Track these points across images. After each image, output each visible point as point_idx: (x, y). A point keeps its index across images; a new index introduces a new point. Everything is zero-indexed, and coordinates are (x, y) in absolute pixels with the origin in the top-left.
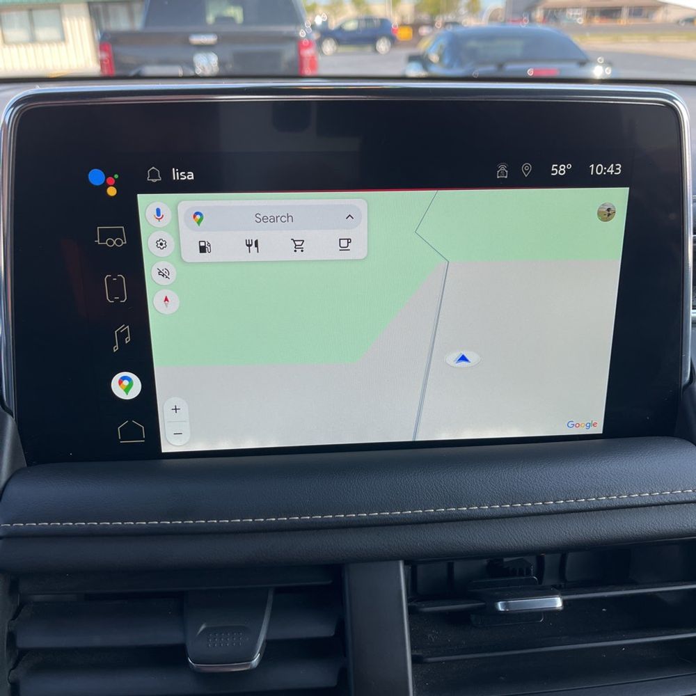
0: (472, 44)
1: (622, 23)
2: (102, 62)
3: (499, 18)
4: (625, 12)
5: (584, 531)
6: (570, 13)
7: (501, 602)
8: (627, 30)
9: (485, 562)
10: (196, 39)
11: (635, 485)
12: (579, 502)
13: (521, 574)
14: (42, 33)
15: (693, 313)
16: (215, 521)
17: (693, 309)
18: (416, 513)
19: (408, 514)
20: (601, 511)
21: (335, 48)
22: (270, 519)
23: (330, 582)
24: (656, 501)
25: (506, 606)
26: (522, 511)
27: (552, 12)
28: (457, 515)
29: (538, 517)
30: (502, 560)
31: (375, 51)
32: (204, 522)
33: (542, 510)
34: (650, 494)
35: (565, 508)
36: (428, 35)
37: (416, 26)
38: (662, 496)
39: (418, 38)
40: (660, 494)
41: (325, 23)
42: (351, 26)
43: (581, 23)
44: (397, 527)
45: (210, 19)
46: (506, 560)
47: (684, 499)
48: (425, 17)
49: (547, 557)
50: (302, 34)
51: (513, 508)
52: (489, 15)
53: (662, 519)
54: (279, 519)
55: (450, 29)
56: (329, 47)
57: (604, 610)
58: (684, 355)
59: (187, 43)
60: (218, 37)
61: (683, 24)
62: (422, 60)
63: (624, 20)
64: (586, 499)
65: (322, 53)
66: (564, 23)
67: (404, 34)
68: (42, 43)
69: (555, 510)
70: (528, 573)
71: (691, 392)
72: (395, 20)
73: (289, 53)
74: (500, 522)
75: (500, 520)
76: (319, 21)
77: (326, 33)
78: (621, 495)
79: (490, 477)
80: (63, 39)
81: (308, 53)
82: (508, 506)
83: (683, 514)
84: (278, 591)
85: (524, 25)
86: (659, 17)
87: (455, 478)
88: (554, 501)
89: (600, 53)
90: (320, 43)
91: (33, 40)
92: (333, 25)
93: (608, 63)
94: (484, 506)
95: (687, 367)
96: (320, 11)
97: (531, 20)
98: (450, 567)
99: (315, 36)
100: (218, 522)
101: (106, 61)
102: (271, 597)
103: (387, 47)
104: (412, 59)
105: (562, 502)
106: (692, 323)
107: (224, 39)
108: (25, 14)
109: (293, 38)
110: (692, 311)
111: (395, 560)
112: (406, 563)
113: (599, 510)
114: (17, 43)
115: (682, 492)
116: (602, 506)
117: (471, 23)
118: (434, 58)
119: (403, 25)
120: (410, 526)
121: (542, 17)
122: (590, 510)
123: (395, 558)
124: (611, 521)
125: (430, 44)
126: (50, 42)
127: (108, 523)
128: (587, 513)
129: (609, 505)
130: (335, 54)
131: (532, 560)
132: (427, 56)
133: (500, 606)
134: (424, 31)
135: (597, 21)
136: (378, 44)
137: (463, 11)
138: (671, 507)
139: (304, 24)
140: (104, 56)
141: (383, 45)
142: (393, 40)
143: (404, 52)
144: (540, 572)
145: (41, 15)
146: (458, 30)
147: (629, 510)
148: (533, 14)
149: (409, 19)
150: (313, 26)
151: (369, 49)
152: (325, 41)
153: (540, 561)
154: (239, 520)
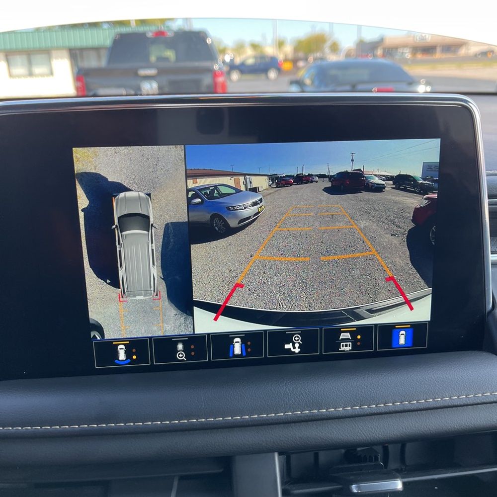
0: (333, 72)
1: (437, 57)
2: (77, 89)
3: (352, 54)
4: (439, 49)
5: (417, 426)
6: (400, 50)
7: (354, 485)
8: (441, 61)
9: (343, 451)
10: (143, 72)
11: (454, 389)
12: (412, 404)
13: (371, 460)
14: (37, 70)
15: (492, 257)
16: (132, 424)
17: (491, 254)
18: (287, 415)
19: (281, 415)
20: (429, 411)
21: (240, 76)
22: (173, 422)
23: (221, 471)
24: (471, 402)
25: (359, 488)
26: (369, 411)
27: (388, 50)
28: (318, 415)
29: (380, 416)
30: (356, 449)
31: (267, 78)
32: (123, 424)
33: (383, 410)
34: (466, 396)
35: (401, 408)
36: (303, 67)
37: (295, 61)
38: (476, 398)
39: (296, 68)
40: (474, 396)
41: (232, 61)
42: (250, 61)
43: (408, 58)
44: (272, 426)
45: (153, 59)
46: (359, 449)
47: (492, 400)
48: (301, 54)
49: (391, 447)
50: (216, 67)
51: (361, 409)
52: (345, 53)
53: (476, 415)
54: (181, 421)
55: (319, 62)
56: (235, 76)
57: (436, 488)
58: (486, 289)
59: (136, 74)
60: (158, 71)
61: (480, 57)
62: (299, 83)
63: (438, 55)
64: (417, 401)
65: (230, 80)
66: (397, 57)
67: (287, 66)
68: (37, 76)
69: (393, 410)
70: (376, 459)
71: (494, 316)
72: (281, 57)
73: (207, 80)
74: (351, 420)
75: (352, 419)
76: (227, 59)
77: (232, 67)
78: (444, 398)
79: (343, 385)
80: (52, 73)
81: (220, 80)
82: (358, 407)
83: (492, 412)
84: (182, 478)
85: (370, 59)
86: (463, 52)
87: (317, 386)
88: (393, 403)
89: (423, 77)
90: (229, 73)
91: (31, 74)
92: (238, 61)
93: (428, 83)
94: (339, 408)
95: (490, 297)
96: (229, 52)
97: (375, 56)
98: (316, 456)
99: (225, 69)
100: (134, 424)
101: (80, 88)
102: (176, 483)
103: (276, 76)
104: (292, 82)
105: (399, 403)
106: (492, 265)
107: (162, 72)
108: (25, 57)
109: (209, 70)
110: (490, 255)
111: (271, 452)
112: (280, 454)
113: (427, 410)
114: (19, 76)
115: (491, 394)
116: (429, 406)
117: (333, 58)
118: (308, 81)
119: (286, 60)
120: (282, 425)
121: (382, 54)
122: (421, 410)
123: (271, 451)
124: (437, 418)
125: (305, 74)
126: (42, 75)
127: (49, 427)
128: (419, 412)
129: (435, 406)
130: (239, 80)
131: (379, 449)
132: (303, 81)
133: (354, 489)
134: (301, 64)
135: (419, 56)
136: (268, 73)
137: (327, 50)
138: (483, 406)
139: (217, 61)
140: (79, 84)
141: (272, 74)
142: (279, 70)
143: (287, 79)
144: (386, 460)
145: (37, 58)
146: (324, 63)
147: (451, 409)
148: (375, 52)
149: (290, 56)
150: (224, 62)
151: (263, 76)
152: (232, 72)
153: (386, 450)
154: (150, 423)
